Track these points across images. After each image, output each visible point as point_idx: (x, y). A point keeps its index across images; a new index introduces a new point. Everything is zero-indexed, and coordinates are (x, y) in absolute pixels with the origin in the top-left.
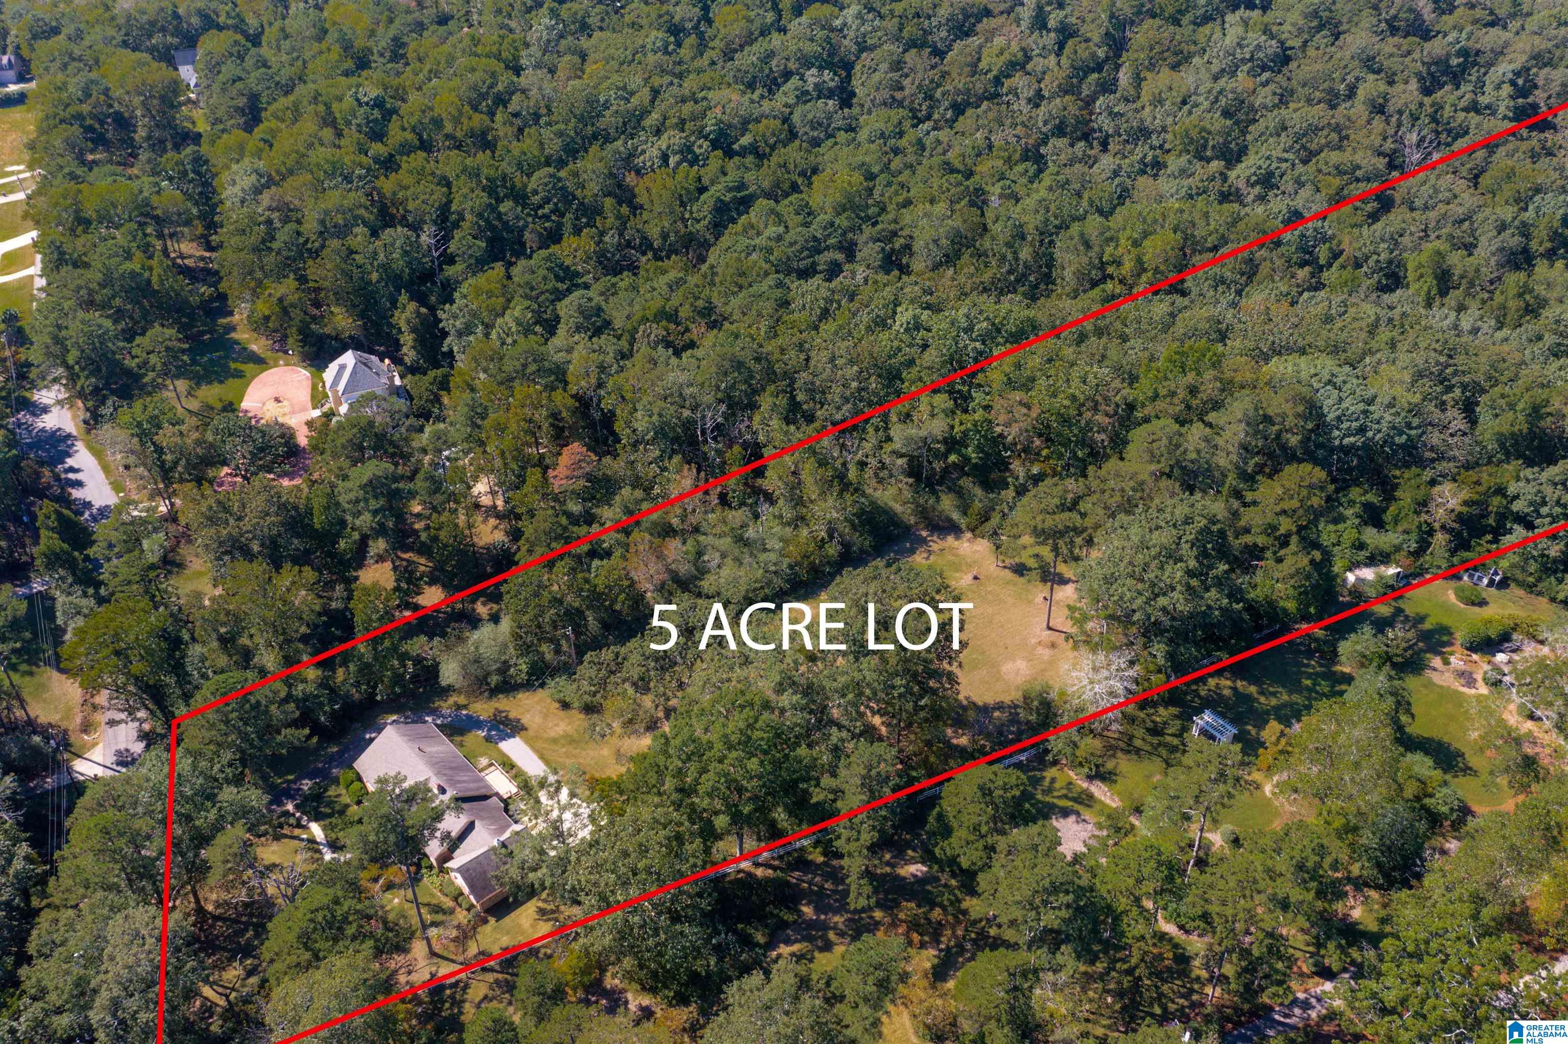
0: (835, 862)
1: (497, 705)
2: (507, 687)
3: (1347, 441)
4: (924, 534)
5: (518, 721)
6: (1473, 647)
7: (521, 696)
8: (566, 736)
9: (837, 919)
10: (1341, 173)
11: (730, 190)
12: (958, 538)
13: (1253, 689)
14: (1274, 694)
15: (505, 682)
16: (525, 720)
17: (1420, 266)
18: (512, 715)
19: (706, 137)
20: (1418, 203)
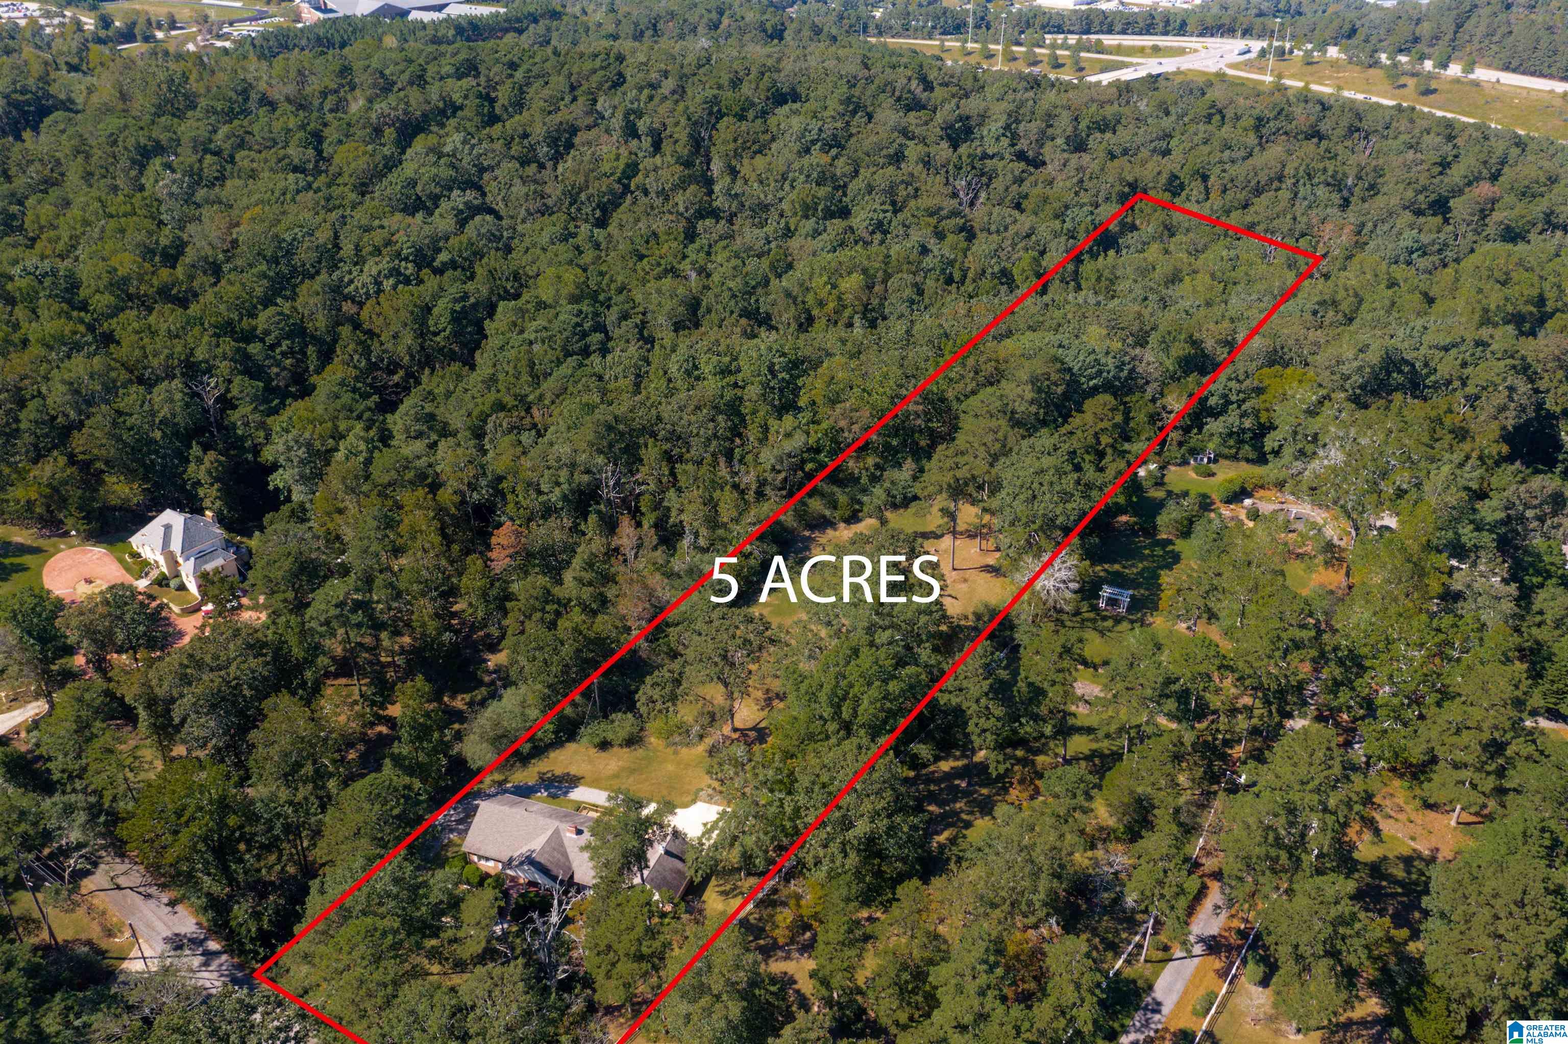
0: (924, 772)
1: (536, 769)
2: (539, 750)
3: (1091, 383)
4: (807, 533)
5: (568, 774)
6: (1228, 501)
7: (553, 755)
8: (623, 769)
9: (958, 805)
10: (931, 215)
11: (456, 301)
12: (835, 530)
13: (1117, 567)
14: (1133, 566)
15: (535, 748)
16: (573, 770)
17: (1024, 271)
18: (558, 772)
19: (406, 259)
20: (993, 228)
